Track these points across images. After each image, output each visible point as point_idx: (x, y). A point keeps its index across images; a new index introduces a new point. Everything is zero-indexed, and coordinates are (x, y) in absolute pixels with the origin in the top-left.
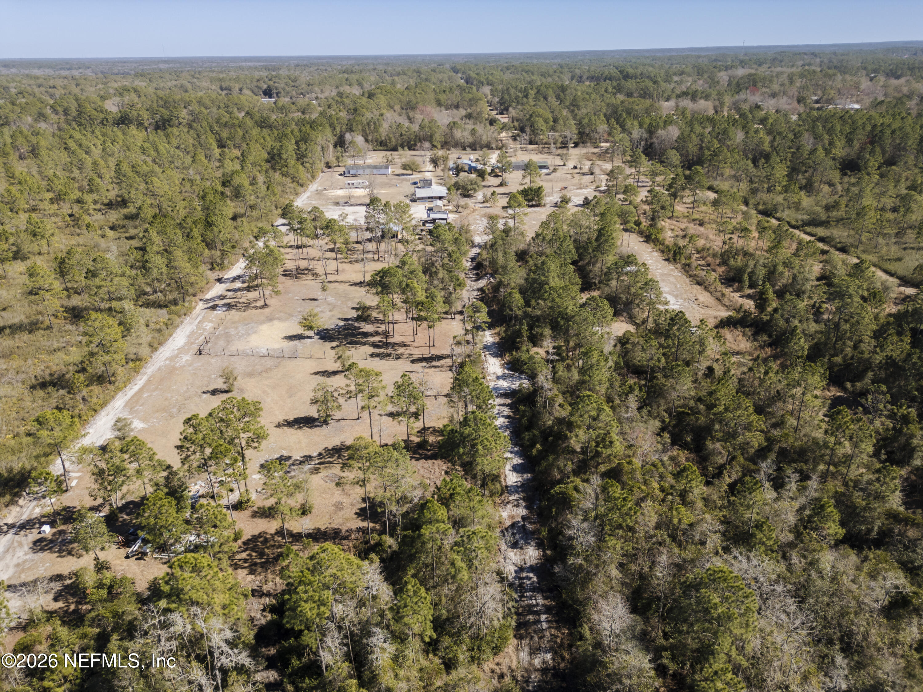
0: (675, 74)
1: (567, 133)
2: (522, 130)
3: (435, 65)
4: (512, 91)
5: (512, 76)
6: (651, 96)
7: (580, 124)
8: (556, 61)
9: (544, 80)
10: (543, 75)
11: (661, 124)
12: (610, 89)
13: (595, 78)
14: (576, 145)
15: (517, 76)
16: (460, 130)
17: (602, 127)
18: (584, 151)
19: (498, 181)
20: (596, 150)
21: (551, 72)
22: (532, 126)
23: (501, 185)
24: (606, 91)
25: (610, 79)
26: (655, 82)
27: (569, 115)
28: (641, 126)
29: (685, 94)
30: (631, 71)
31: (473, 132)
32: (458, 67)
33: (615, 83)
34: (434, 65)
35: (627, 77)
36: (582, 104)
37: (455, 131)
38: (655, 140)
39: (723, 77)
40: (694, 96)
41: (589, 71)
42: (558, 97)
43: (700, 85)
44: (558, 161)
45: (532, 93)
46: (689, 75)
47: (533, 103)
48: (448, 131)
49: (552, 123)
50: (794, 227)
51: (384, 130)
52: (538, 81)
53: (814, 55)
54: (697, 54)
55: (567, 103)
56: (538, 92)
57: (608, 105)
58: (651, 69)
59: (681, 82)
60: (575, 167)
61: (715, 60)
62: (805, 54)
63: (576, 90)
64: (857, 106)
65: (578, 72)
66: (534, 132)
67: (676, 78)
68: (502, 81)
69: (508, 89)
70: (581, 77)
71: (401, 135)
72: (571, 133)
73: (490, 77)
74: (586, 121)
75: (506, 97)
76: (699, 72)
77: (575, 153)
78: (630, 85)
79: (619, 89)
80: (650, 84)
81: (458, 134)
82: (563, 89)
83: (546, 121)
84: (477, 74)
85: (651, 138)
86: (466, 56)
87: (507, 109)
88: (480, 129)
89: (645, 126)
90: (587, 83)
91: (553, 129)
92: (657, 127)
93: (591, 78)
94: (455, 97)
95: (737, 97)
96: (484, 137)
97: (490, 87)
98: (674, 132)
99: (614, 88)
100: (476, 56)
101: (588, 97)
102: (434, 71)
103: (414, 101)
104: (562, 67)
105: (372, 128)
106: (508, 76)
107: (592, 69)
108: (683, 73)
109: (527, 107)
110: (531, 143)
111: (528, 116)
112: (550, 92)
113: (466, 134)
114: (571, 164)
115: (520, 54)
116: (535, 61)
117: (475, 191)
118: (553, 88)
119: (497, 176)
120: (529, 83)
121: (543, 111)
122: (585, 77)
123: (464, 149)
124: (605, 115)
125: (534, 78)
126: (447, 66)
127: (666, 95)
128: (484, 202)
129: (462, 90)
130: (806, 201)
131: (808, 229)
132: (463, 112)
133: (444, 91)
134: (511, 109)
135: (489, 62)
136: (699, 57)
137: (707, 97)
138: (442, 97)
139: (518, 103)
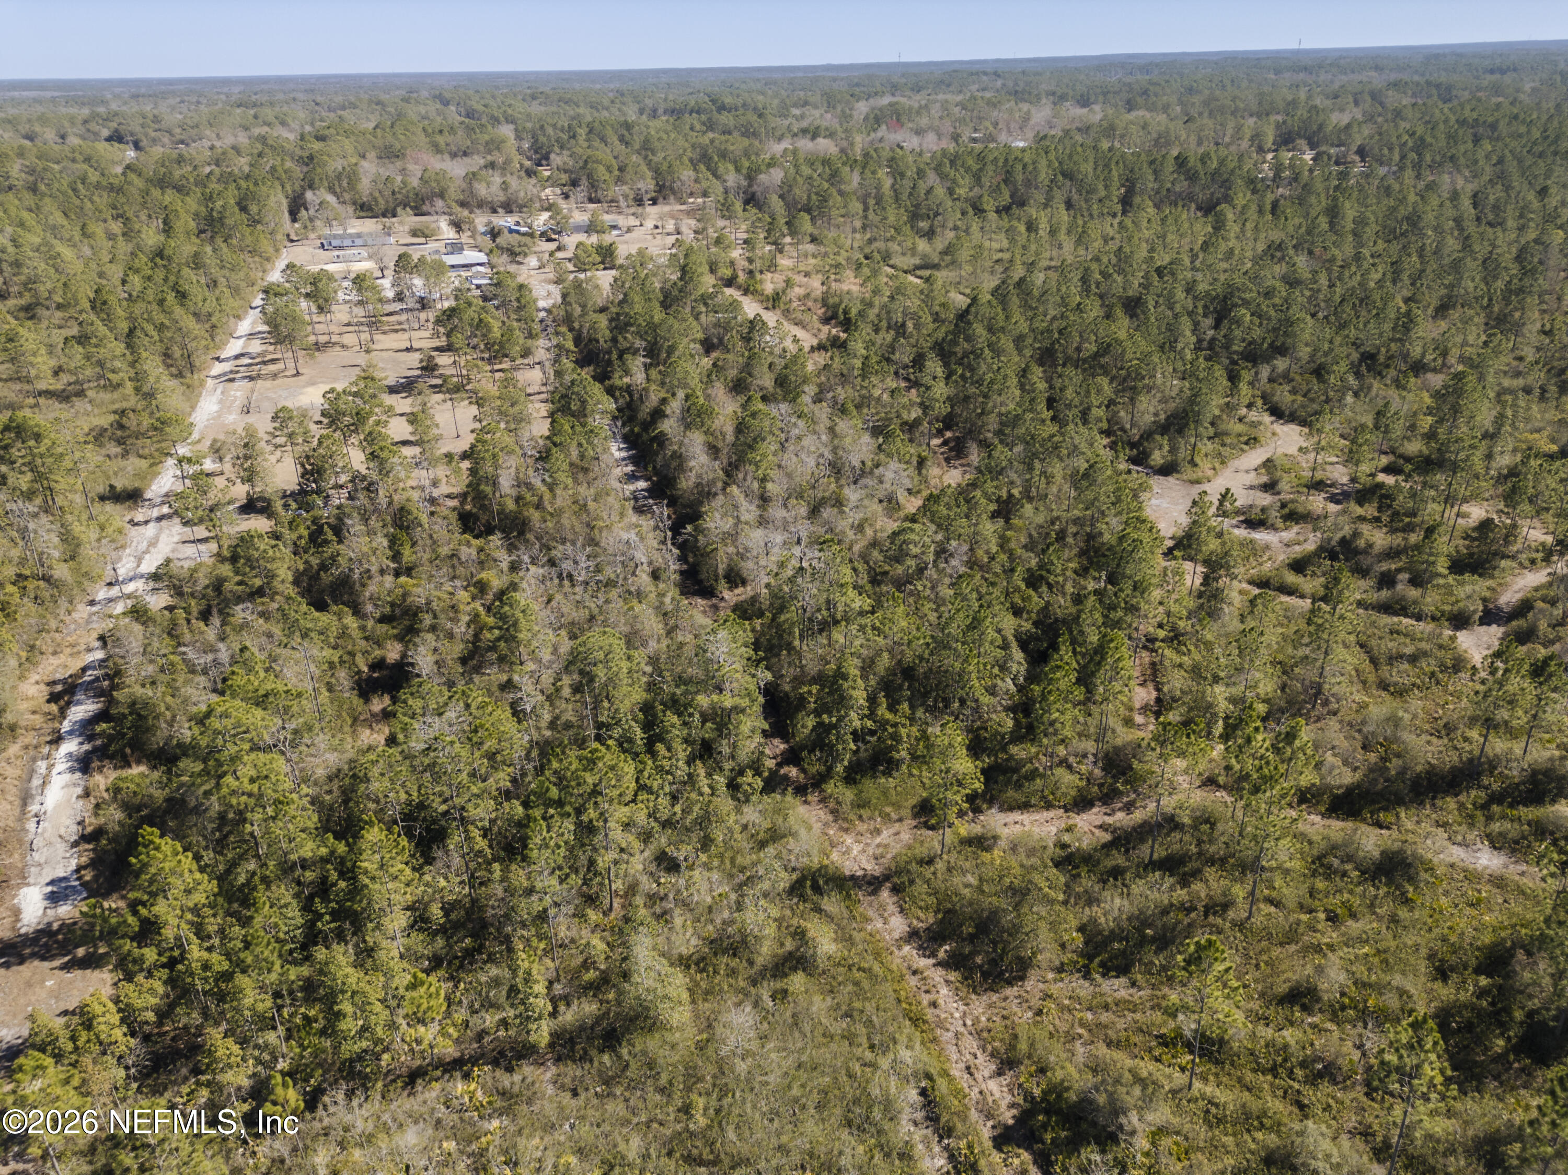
0: (795, 105)
1: (641, 185)
2: (574, 183)
4: (550, 131)
5: (543, 108)
6: (755, 134)
7: (657, 173)
8: (612, 86)
9: (596, 114)
10: (593, 106)
11: (763, 168)
12: (698, 127)
13: (676, 112)
14: (654, 202)
15: (554, 109)
16: (483, 185)
17: (687, 174)
18: (667, 208)
19: (552, 246)
20: (683, 207)
21: (606, 102)
22: (589, 176)
23: (559, 249)
24: (692, 129)
25: (698, 112)
26: (760, 116)
27: (641, 161)
28: (738, 170)
29: (804, 131)
30: (728, 100)
31: (505, 186)
32: (448, 95)
33: (704, 117)
35: (722, 108)
36: (657, 145)
37: (476, 185)
38: (755, 188)
39: (862, 108)
40: (814, 134)
41: (665, 100)
42: (622, 139)
43: (828, 120)
44: (632, 221)
45: (582, 132)
46: (816, 107)
47: (585, 144)
48: (464, 185)
49: (617, 173)
50: (906, 272)
51: (365, 186)
52: (588, 115)
53: (997, 74)
54: (834, 74)
55: (637, 146)
56: (590, 132)
57: (693, 146)
58: (761, 98)
59: (802, 116)
60: (656, 227)
61: (857, 85)
62: (985, 73)
63: (648, 127)
64: (1021, 144)
65: (649, 102)
66: (593, 186)
67: (796, 112)
68: (529, 115)
69: (542, 127)
70: (655, 111)
71: (393, 193)
72: (647, 184)
73: (510, 111)
74: (665, 167)
75: (542, 139)
76: (830, 101)
77: (652, 212)
78: (726, 119)
79: (710, 126)
80: (754, 118)
81: (482, 190)
82: (628, 126)
83: (609, 169)
84: (484, 106)
85: (750, 186)
87: (547, 158)
88: (514, 182)
89: (744, 171)
90: (664, 118)
91: (619, 180)
92: (758, 171)
93: (671, 112)
94: (460, 139)
95: (873, 135)
96: (522, 194)
97: (512, 126)
98: (776, 176)
99: (704, 124)
100: (472, 77)
101: (665, 137)
102: (407, 100)
103: (398, 146)
104: (622, 95)
105: (345, 184)
106: (536, 109)
107: (671, 97)
108: (806, 103)
109: (579, 150)
110: (591, 200)
111: (581, 163)
112: (609, 132)
113: (495, 188)
114: (649, 224)
115: (549, 73)
116: (577, 86)
117: (526, 255)
118: (612, 126)
119: (550, 240)
120: (573, 118)
121: (603, 153)
122: (660, 111)
123: (494, 211)
124: (691, 160)
125: (581, 110)
126: (426, 93)
127: (778, 134)
128: (540, 268)
130: (922, 245)
131: (919, 273)
132: (480, 160)
133: (441, 132)
134: (552, 156)
135: (497, 88)
136: (834, 80)
137: (831, 135)
138: (441, 140)
139: (562, 148)
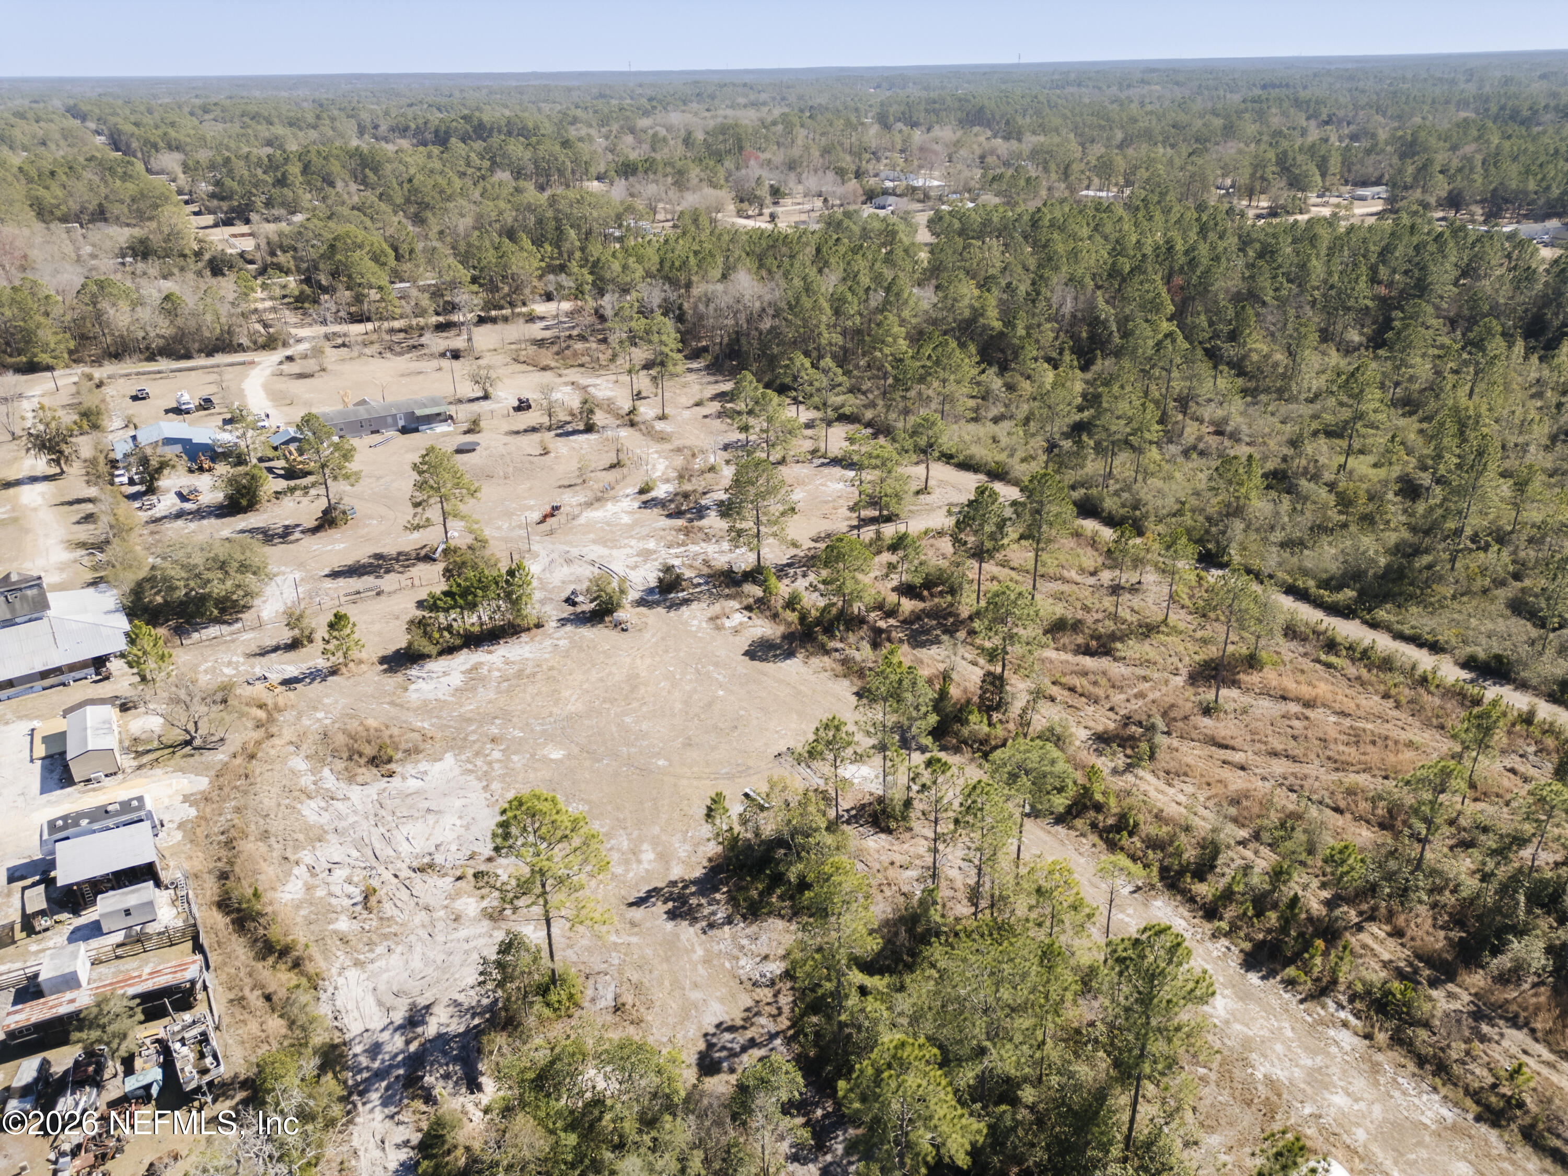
2: (309, 278)
3: (26, 102)
4: (240, 166)
5: (222, 127)
10: (294, 124)
15: (236, 129)
16: (124, 306)
21: (308, 117)
23: (329, 520)
31: (169, 303)
32: (85, 108)
34: (20, 103)
45: (295, 172)
56: (308, 171)
68: (203, 139)
69: (226, 160)
73: (173, 134)
75: (229, 181)
81: (121, 315)
82: (366, 160)
84: (136, 124)
86: (99, 81)
88: (186, 290)
96: (207, 318)
97: (178, 156)
102: (21, 115)
104: (328, 105)
106: (213, 130)
110: (351, 318)
111: (320, 245)
113: (149, 312)
118: (341, 161)
120: (273, 145)
126: (57, 103)
128: (294, 645)
129: (107, 169)
132: (121, 235)
134: (254, 216)
135: (155, 96)
